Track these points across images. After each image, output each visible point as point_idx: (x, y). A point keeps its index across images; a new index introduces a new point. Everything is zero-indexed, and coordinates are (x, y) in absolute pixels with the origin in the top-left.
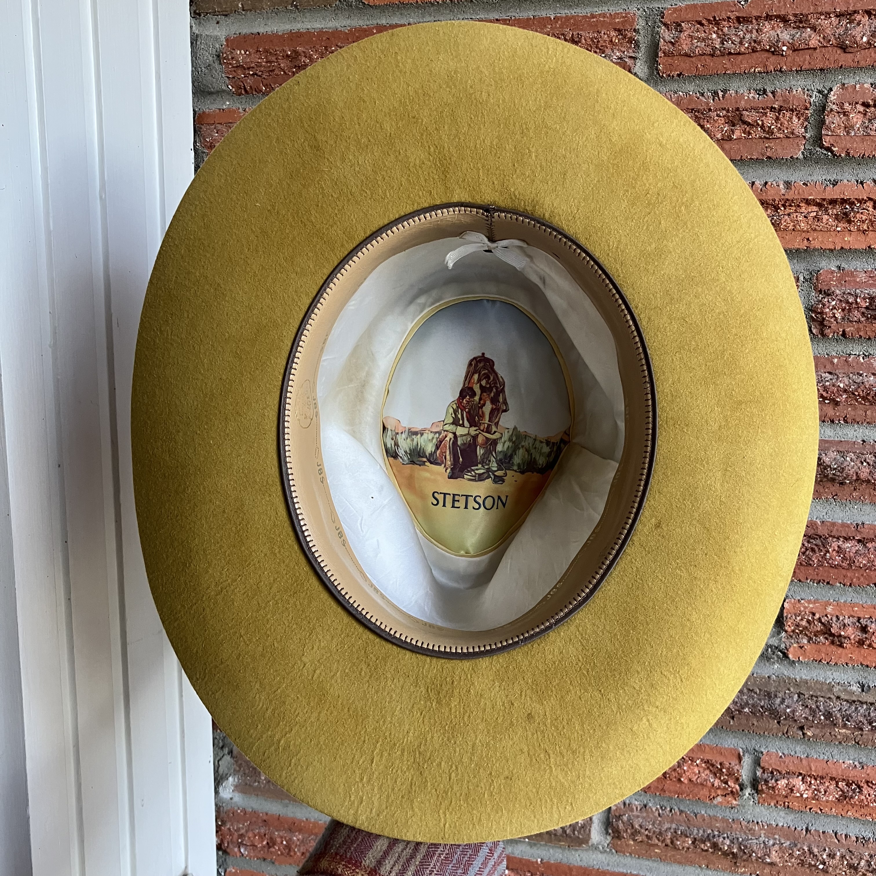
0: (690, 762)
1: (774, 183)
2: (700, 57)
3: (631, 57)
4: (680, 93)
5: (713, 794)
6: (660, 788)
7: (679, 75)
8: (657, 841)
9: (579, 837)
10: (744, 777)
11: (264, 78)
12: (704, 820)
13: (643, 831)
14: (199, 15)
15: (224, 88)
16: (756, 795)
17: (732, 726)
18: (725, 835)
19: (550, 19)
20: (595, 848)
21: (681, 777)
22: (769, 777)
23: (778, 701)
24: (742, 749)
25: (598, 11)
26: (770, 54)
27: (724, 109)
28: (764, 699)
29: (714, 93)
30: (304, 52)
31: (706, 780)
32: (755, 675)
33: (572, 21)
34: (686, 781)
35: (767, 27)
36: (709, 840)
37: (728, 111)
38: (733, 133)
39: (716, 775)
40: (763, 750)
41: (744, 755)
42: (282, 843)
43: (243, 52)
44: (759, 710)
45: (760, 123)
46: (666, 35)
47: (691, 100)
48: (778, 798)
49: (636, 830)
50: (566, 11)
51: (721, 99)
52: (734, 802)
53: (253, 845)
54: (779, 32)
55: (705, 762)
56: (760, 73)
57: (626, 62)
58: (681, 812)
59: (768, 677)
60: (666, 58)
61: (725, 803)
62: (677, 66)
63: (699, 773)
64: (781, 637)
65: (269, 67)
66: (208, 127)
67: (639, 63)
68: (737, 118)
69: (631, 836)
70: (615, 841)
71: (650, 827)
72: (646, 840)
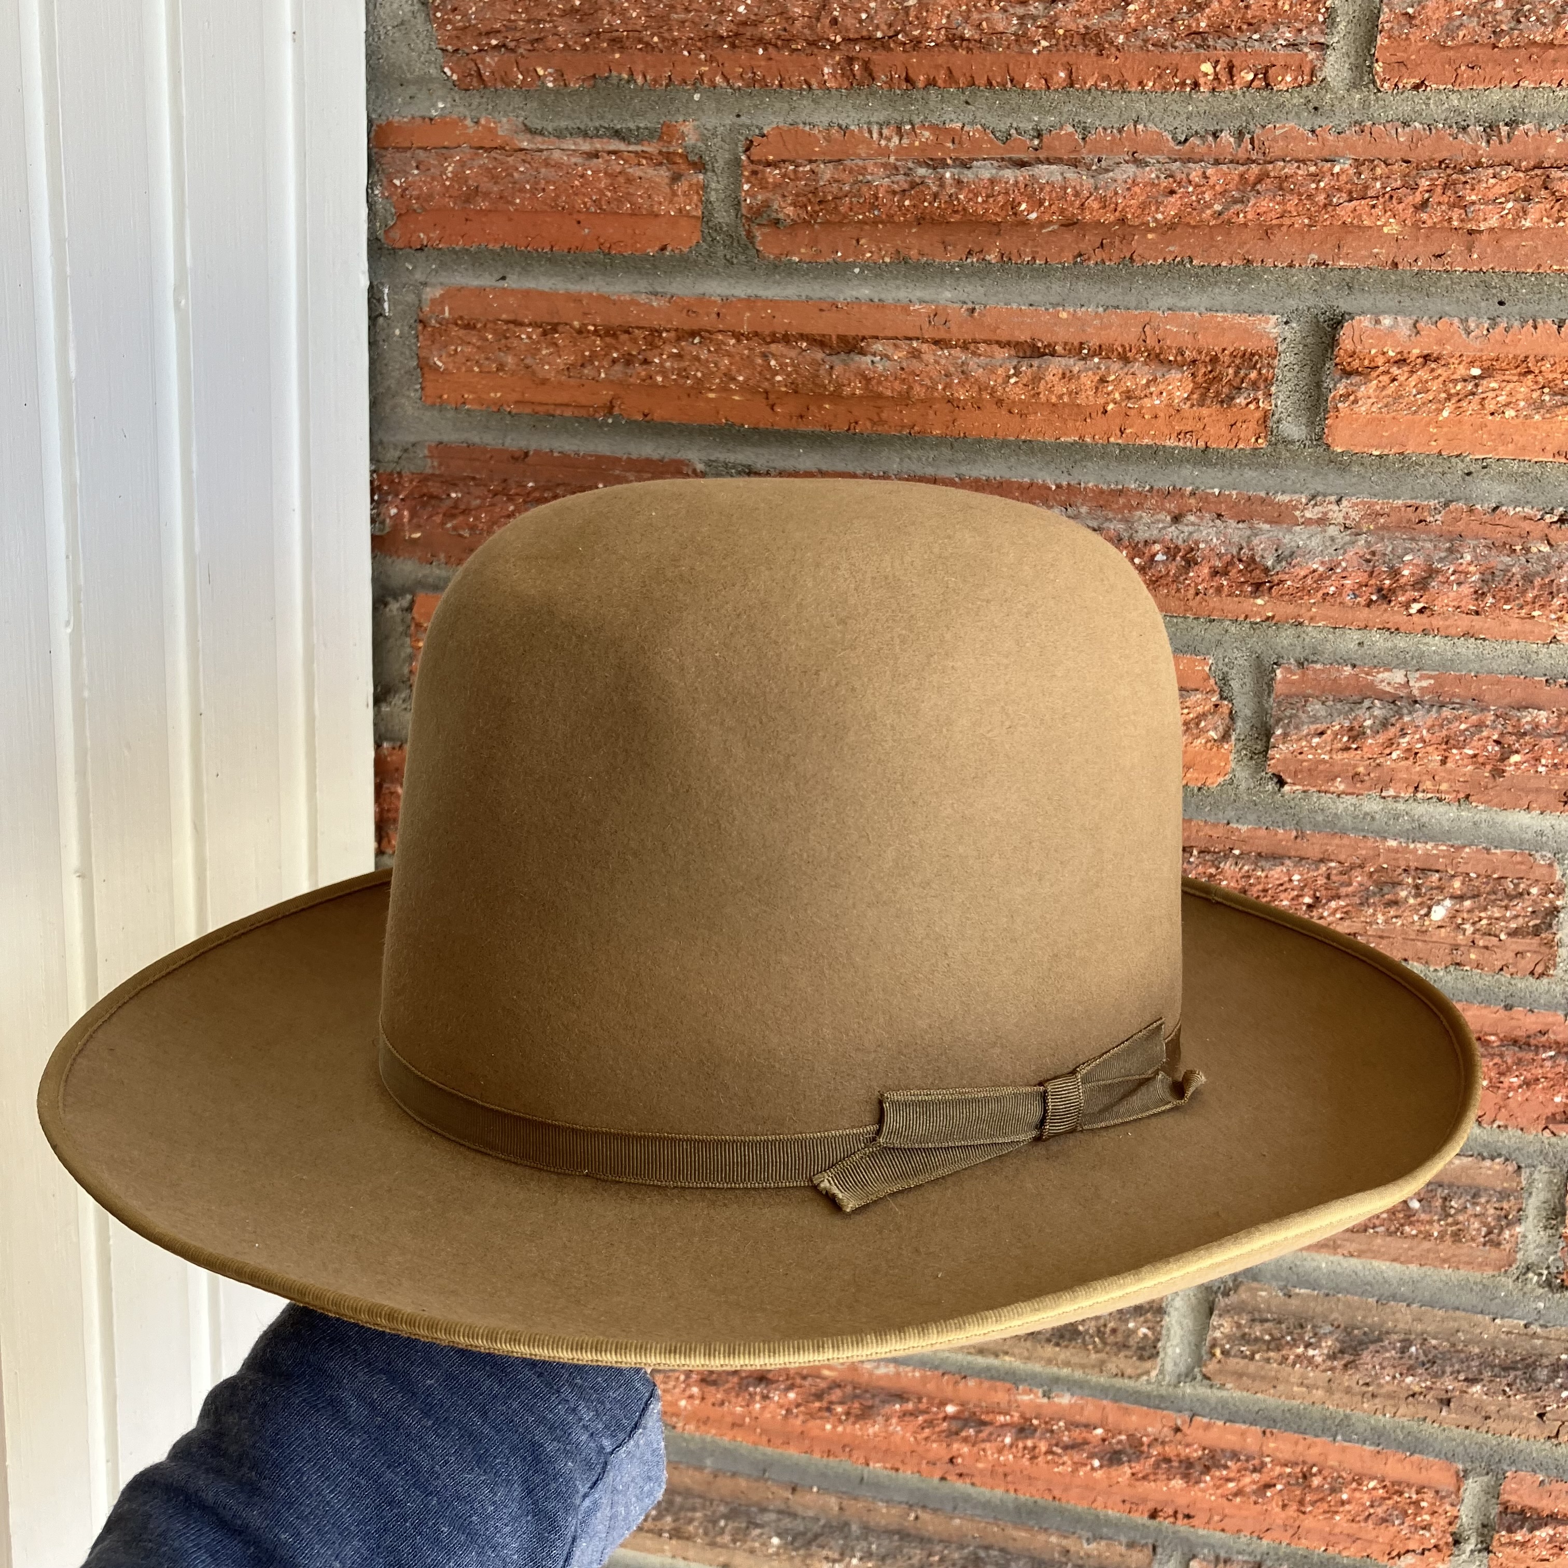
0: (1354, 1485)
2: (1464, 49)
3: (1315, 44)
4: (1417, 124)
5: (1398, 1548)
6: (1291, 1532)
7: (1416, 87)
10: (1465, 1519)
11: (523, 56)
15: (434, 71)
16: (1486, 1554)
17: (1444, 1418)
21: (1336, 1512)
22: (1516, 1521)
23: (1542, 1374)
24: (1463, 1463)
27: (1509, 164)
28: (1515, 1369)
29: (1490, 127)
32: (1498, 1321)
34: (1344, 1522)
37: (1518, 168)
38: (1525, 213)
39: (1406, 1512)
40: (1505, 1468)
41: (1465, 1475)
44: (1504, 1392)
47: (1440, 140)
48: (1530, 1562)
51: (1505, 140)
52: (1441, 1566)
55: (1385, 1487)
57: (1306, 54)
59: (1526, 1326)
60: (1392, 49)
61: (1421, 1567)
62: (1417, 65)
63: (1372, 1506)
64: (1557, 1246)
65: (533, 32)
66: (398, 155)
67: (1332, 57)
68: (1539, 182)
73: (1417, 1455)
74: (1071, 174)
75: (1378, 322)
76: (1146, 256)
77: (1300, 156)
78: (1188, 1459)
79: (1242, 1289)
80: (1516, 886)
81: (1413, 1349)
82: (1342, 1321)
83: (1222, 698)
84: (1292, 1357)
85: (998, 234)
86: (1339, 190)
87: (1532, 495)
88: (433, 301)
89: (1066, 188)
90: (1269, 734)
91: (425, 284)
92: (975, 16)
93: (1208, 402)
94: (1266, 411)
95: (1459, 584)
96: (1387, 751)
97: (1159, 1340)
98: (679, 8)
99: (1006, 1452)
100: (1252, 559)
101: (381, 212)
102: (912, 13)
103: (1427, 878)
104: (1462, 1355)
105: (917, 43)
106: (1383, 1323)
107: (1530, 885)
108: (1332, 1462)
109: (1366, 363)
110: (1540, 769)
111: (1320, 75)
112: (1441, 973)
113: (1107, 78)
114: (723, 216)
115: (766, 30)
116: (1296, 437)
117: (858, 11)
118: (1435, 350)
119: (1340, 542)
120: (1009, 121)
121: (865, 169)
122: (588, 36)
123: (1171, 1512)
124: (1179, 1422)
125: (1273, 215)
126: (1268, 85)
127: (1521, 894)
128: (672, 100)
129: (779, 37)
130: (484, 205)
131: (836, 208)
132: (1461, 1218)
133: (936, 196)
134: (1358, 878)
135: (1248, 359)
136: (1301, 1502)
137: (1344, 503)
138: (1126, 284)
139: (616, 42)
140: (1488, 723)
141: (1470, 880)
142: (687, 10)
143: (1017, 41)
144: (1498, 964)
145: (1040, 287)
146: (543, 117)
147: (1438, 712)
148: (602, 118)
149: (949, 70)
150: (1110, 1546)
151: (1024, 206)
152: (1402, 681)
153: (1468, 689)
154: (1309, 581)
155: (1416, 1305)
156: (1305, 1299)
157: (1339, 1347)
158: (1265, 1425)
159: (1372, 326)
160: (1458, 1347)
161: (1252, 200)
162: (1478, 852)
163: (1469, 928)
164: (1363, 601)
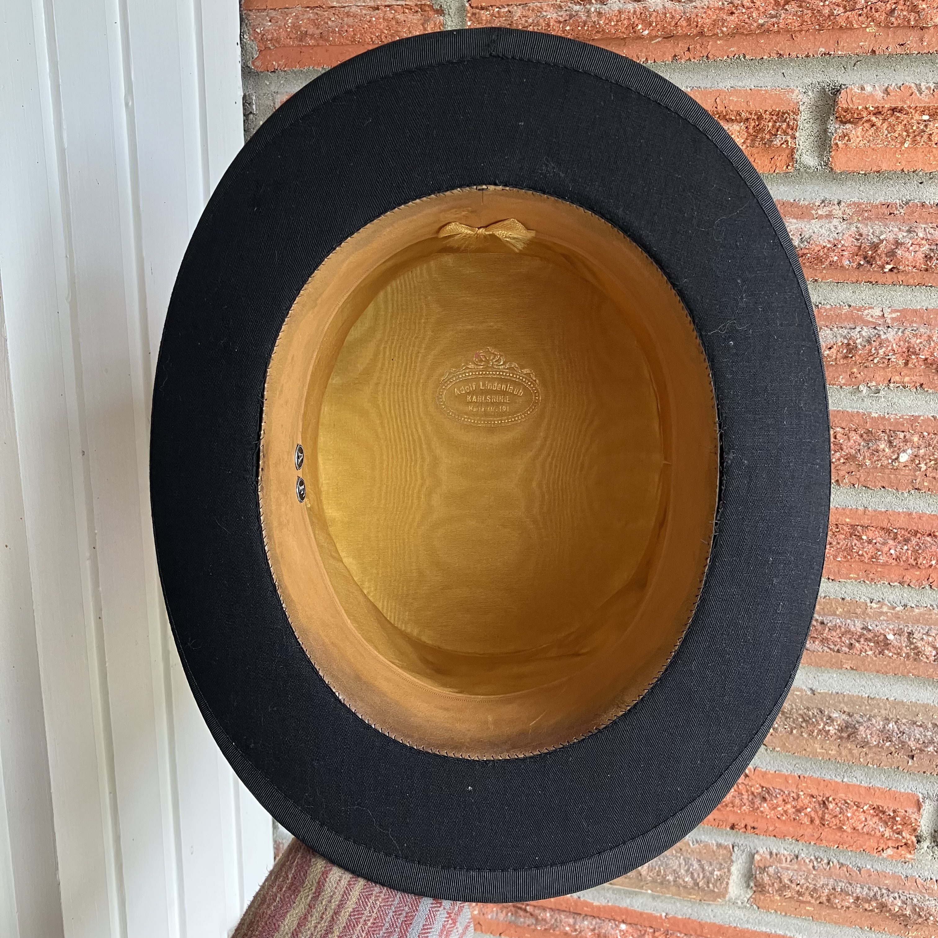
0: (855, 807)
5: (882, 846)
6: (816, 836)
8: (809, 898)
9: (714, 891)
10: (923, 827)
12: (870, 876)
13: (793, 886)
17: (910, 766)
18: (896, 895)
20: (733, 903)
21: (844, 825)
24: (922, 794)
31: (874, 829)
34: (849, 830)
39: (887, 823)
41: (924, 802)
49: (784, 886)
52: (909, 856)
55: (874, 809)
58: (841, 865)
61: (896, 857)
63: (866, 820)
66: (258, 14)
69: (777, 891)
70: (758, 895)
71: (803, 881)
72: (797, 896)
73: (893, 789)
74: (669, 4)
75: (863, 89)
76: (717, 55)
78: (753, 793)
81: (890, 725)
82: (846, 709)
84: (816, 731)
85: (625, 45)
86: (838, 5)
89: (665, 14)
91: (277, 93)
93: (757, 144)
94: (793, 149)
95: (915, 252)
96: (871, 358)
101: (249, 50)
103: (896, 435)
104: (921, 729)
106: (872, 710)
108: (842, 795)
109: (855, 116)
112: (906, 495)
116: (812, 164)
118: (900, 105)
119: (840, 229)
121: (542, 8)
123: (743, 825)
125: (796, 24)
130: (312, 42)
132: (920, 645)
133: (585, 23)
134: (855, 437)
135: (781, 116)
136: (822, 819)
137: (843, 204)
138: (705, 73)
140: (934, 338)
141: (924, 437)
147: (903, 332)
150: (706, 846)
151: (640, 27)
152: (880, 314)
153: (922, 318)
154: (821, 253)
155: (892, 699)
156: (824, 696)
157: (845, 725)
158: (800, 773)
159: (860, 92)
160: (919, 724)
161: (783, 16)
162: (928, 418)
163: (923, 467)
164: (855, 265)
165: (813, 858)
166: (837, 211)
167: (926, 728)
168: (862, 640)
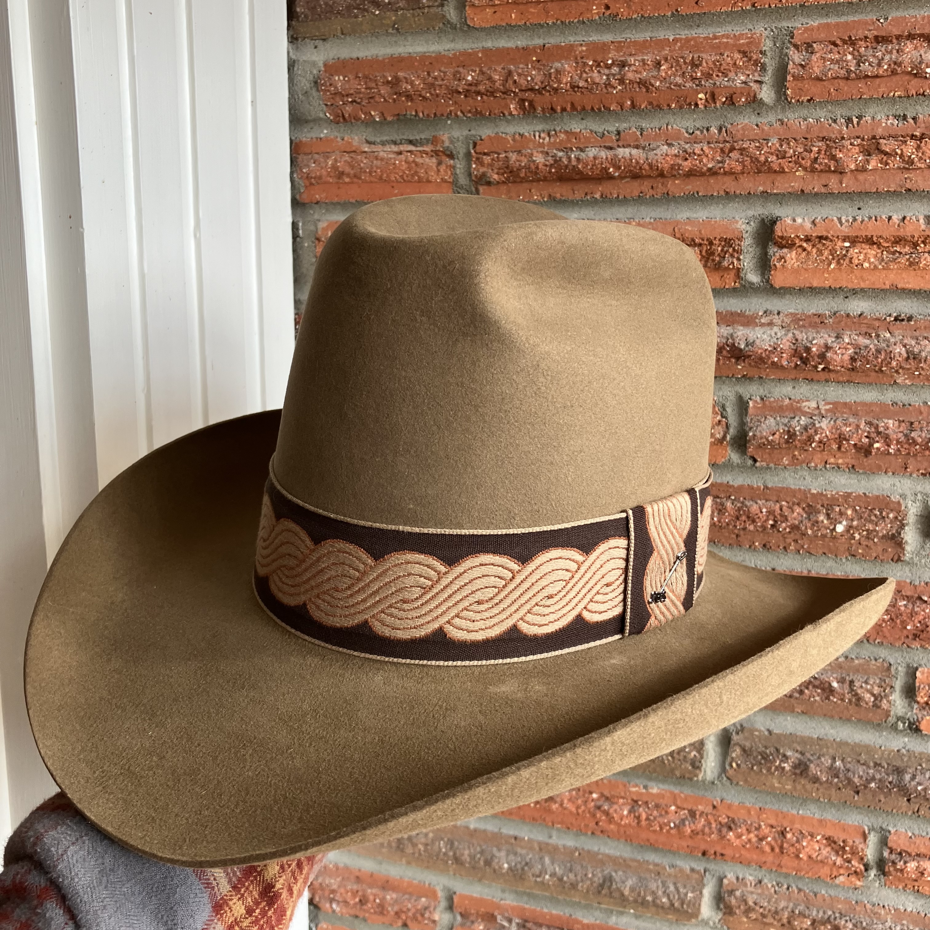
0: (809, 838)
1: (914, 218)
2: (832, 80)
3: (756, 81)
4: (811, 119)
5: (835, 873)
6: (777, 862)
7: (809, 101)
8: (772, 920)
9: (687, 912)
10: (869, 857)
11: (364, 106)
12: (824, 900)
13: (757, 908)
14: (297, 39)
15: (322, 115)
16: (882, 876)
17: (856, 801)
18: (848, 918)
19: (668, 39)
20: (705, 923)
21: (800, 853)
22: (897, 858)
23: (907, 777)
24: (868, 826)
25: (720, 31)
26: (912, 77)
27: (858, 137)
28: (893, 774)
29: (848, 119)
30: (405, 78)
31: (827, 858)
32: (883, 748)
33: (692, 43)
34: (805, 858)
35: (909, 47)
36: (830, 922)
37: (863, 140)
38: (868, 162)
39: (838, 853)
40: (890, 829)
41: (869, 833)
42: (375, 900)
43: (341, 78)
44: (887, 786)
45: (899, 152)
46: (796, 57)
47: (822, 127)
48: (907, 882)
49: (750, 907)
50: (686, 32)
51: (856, 126)
52: (859, 883)
53: (346, 902)
54: (922, 52)
55: (826, 839)
56: (900, 97)
57: (752, 87)
58: (800, 890)
59: (898, 751)
60: (795, 82)
61: (847, 884)
62: (808, 90)
63: (820, 849)
64: (912, 708)
65: (369, 94)
66: (305, 157)
67: (765, 88)
68: (873, 147)
69: (744, 913)
70: (727, 917)
71: (766, 904)
72: (760, 918)
73: (842, 822)
74: (634, 152)
75: (794, 220)
76: (675, 192)
77: (751, 138)
78: (720, 823)
79: (745, 731)
80: (881, 513)
81: (837, 763)
82: (799, 749)
83: (722, 417)
84: (773, 768)
85: (600, 184)
86: (772, 154)
87: (879, 308)
88: (323, 228)
89: (631, 160)
90: (745, 434)
91: (319, 220)
92: (584, 75)
93: (709, 264)
94: (738, 269)
95: (843, 354)
96: (809, 443)
97: (702, 757)
98: (439, 79)
99: (624, 819)
100: (733, 344)
101: (297, 186)
102: (553, 76)
103: (833, 509)
104: (864, 767)
105: (556, 90)
106: (821, 749)
107: (888, 514)
108: (797, 826)
109: (790, 242)
110: (891, 451)
111: (759, 97)
112: (844, 560)
113: (651, 103)
114: (463, 180)
115: (482, 88)
116: (755, 281)
117: (526, 76)
118: (825, 234)
119: (779, 335)
120: (603, 127)
121: (532, 154)
122: (396, 94)
123: (713, 852)
124: (715, 803)
125: (739, 168)
126: (733, 103)
127: (884, 517)
128: (437, 125)
129: (488, 91)
130: (347, 180)
131: (518, 175)
132: (859, 691)
133: (566, 166)
134: (798, 510)
135: (728, 242)
136: (781, 847)
137: (781, 314)
138: (666, 207)
139: (409, 97)
140: (862, 427)
141: (856, 510)
142: (443, 80)
143: (606, 87)
144: (874, 555)
145: (623, 209)
146: (375, 136)
147: (835, 421)
148: (403, 134)
149: (572, 104)
150: (681, 870)
151: (611, 170)
152: (816, 406)
153: (851, 409)
154: (764, 355)
155: (838, 739)
156: (779, 736)
157: (797, 762)
158: (761, 805)
159: (791, 223)
160: (862, 762)
161: (727, 162)
162: (859, 495)
163: (857, 536)
164: (793, 365)
165: (774, 883)
166: (777, 320)
167: (869, 767)
168: (811, 687)
